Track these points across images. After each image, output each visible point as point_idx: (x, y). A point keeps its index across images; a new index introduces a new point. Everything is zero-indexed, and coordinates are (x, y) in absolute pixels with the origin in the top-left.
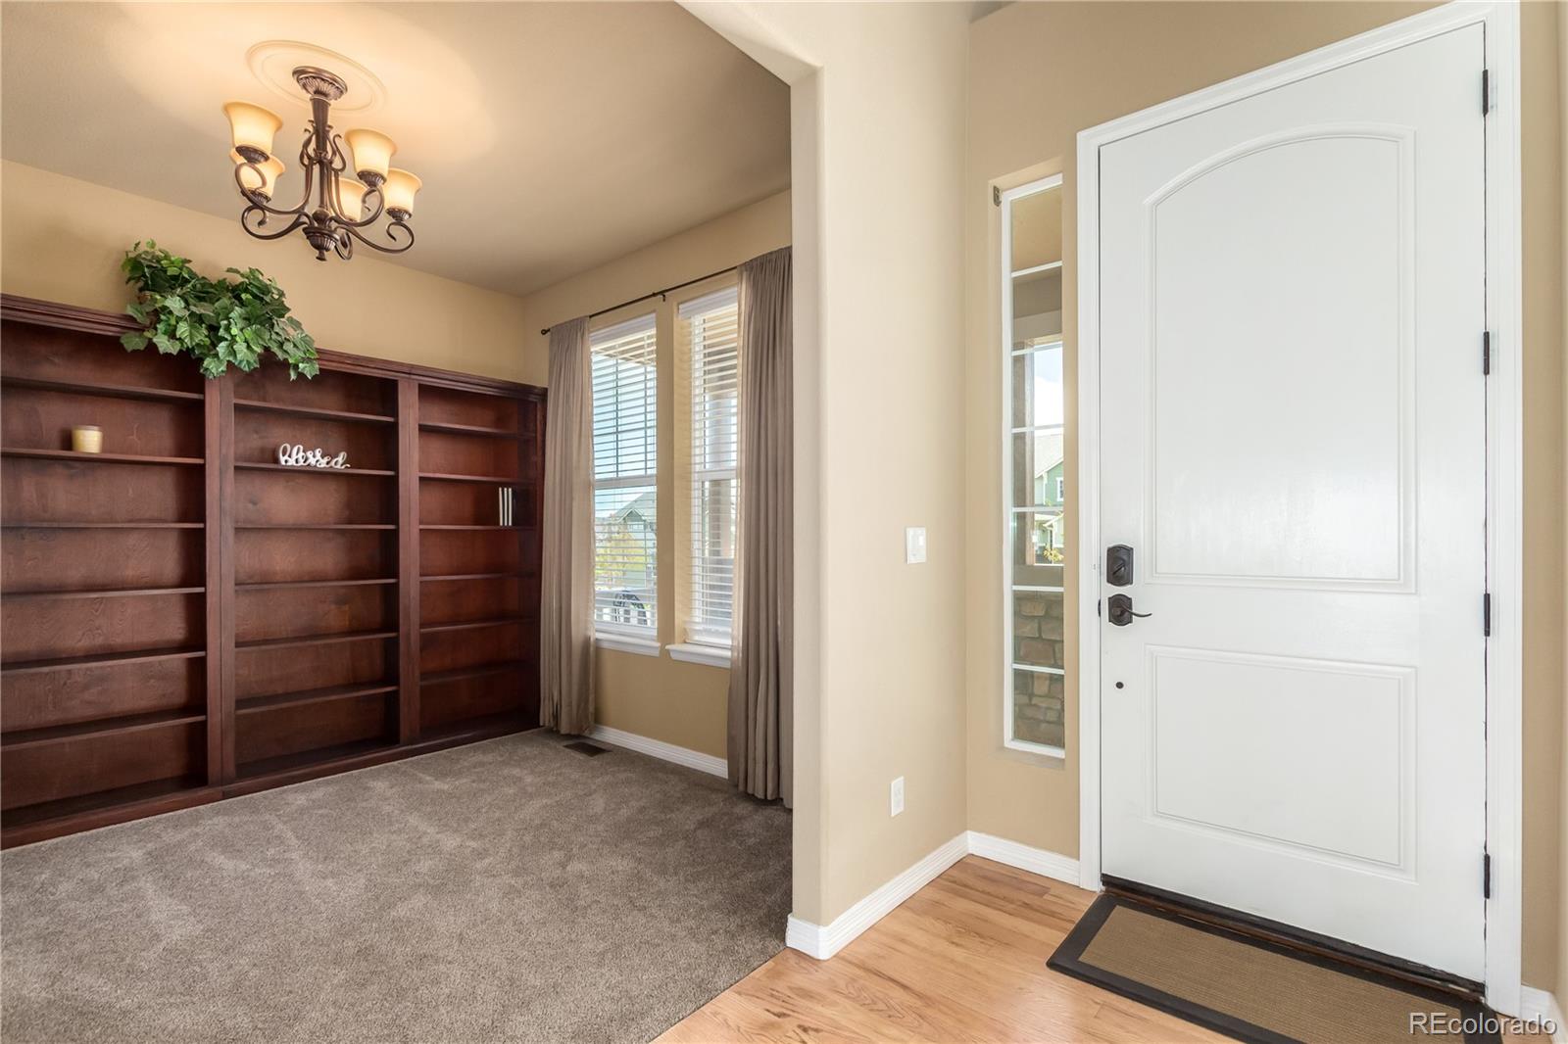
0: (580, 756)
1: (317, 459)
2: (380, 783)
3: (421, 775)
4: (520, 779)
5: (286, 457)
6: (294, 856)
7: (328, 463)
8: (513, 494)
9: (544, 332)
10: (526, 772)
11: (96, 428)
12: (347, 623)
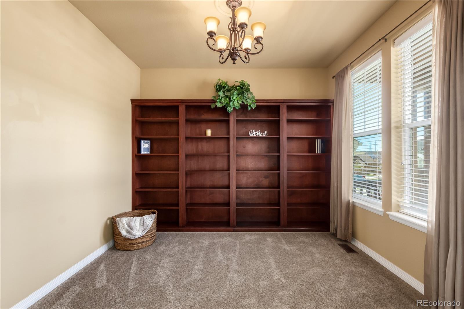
0: (343, 251)
1: (259, 134)
2: (270, 239)
3: (283, 240)
4: (314, 254)
5: (251, 134)
6: (234, 259)
7: (262, 135)
8: (321, 141)
9: (333, 77)
10: (318, 251)
11: (210, 130)
12: (268, 184)
